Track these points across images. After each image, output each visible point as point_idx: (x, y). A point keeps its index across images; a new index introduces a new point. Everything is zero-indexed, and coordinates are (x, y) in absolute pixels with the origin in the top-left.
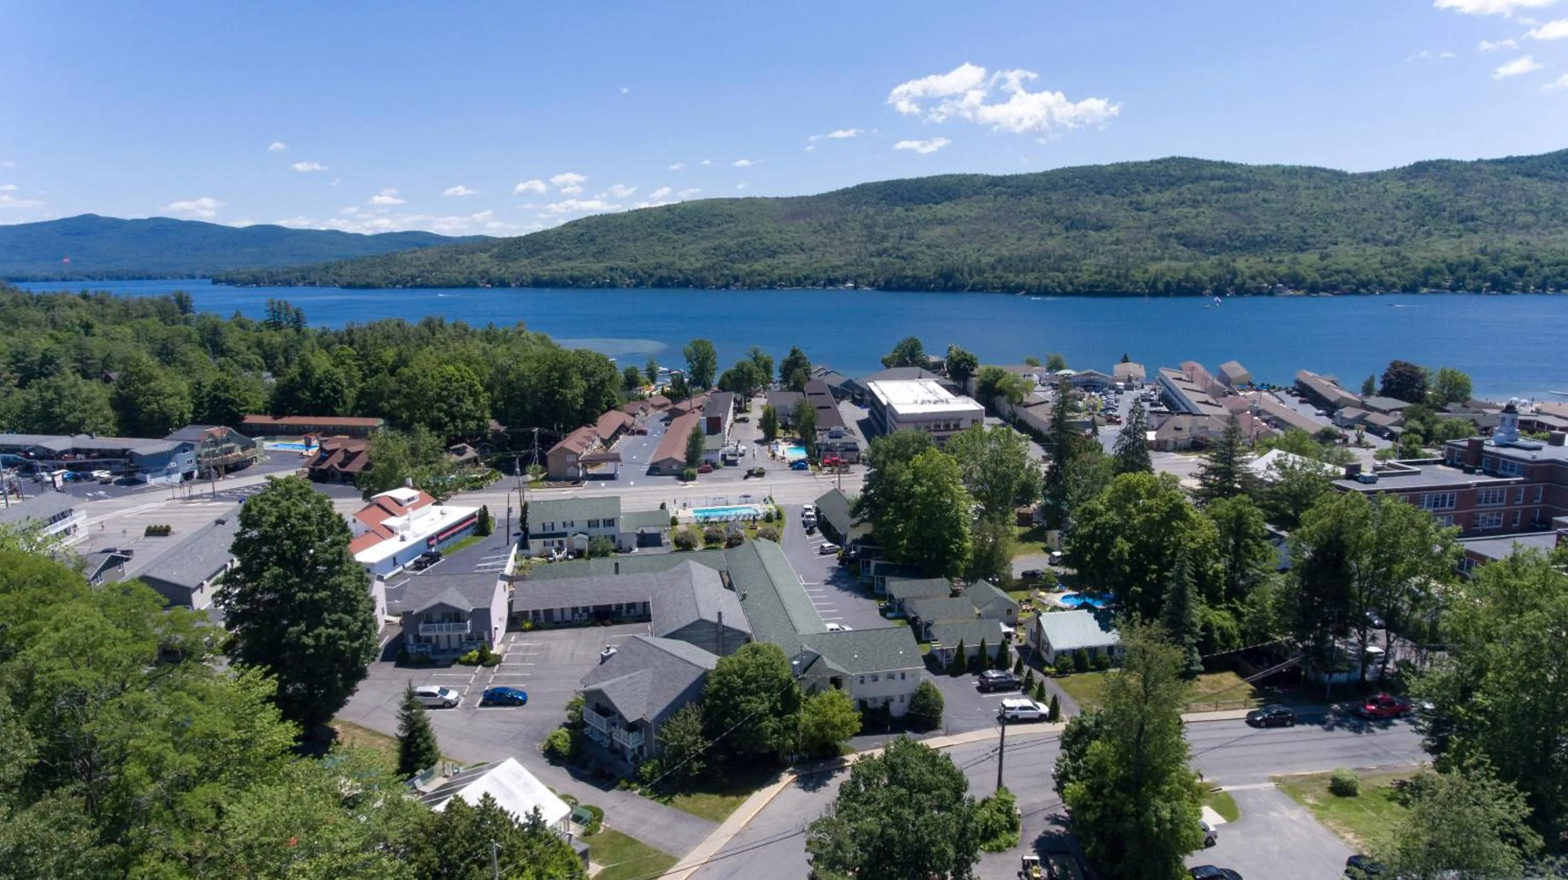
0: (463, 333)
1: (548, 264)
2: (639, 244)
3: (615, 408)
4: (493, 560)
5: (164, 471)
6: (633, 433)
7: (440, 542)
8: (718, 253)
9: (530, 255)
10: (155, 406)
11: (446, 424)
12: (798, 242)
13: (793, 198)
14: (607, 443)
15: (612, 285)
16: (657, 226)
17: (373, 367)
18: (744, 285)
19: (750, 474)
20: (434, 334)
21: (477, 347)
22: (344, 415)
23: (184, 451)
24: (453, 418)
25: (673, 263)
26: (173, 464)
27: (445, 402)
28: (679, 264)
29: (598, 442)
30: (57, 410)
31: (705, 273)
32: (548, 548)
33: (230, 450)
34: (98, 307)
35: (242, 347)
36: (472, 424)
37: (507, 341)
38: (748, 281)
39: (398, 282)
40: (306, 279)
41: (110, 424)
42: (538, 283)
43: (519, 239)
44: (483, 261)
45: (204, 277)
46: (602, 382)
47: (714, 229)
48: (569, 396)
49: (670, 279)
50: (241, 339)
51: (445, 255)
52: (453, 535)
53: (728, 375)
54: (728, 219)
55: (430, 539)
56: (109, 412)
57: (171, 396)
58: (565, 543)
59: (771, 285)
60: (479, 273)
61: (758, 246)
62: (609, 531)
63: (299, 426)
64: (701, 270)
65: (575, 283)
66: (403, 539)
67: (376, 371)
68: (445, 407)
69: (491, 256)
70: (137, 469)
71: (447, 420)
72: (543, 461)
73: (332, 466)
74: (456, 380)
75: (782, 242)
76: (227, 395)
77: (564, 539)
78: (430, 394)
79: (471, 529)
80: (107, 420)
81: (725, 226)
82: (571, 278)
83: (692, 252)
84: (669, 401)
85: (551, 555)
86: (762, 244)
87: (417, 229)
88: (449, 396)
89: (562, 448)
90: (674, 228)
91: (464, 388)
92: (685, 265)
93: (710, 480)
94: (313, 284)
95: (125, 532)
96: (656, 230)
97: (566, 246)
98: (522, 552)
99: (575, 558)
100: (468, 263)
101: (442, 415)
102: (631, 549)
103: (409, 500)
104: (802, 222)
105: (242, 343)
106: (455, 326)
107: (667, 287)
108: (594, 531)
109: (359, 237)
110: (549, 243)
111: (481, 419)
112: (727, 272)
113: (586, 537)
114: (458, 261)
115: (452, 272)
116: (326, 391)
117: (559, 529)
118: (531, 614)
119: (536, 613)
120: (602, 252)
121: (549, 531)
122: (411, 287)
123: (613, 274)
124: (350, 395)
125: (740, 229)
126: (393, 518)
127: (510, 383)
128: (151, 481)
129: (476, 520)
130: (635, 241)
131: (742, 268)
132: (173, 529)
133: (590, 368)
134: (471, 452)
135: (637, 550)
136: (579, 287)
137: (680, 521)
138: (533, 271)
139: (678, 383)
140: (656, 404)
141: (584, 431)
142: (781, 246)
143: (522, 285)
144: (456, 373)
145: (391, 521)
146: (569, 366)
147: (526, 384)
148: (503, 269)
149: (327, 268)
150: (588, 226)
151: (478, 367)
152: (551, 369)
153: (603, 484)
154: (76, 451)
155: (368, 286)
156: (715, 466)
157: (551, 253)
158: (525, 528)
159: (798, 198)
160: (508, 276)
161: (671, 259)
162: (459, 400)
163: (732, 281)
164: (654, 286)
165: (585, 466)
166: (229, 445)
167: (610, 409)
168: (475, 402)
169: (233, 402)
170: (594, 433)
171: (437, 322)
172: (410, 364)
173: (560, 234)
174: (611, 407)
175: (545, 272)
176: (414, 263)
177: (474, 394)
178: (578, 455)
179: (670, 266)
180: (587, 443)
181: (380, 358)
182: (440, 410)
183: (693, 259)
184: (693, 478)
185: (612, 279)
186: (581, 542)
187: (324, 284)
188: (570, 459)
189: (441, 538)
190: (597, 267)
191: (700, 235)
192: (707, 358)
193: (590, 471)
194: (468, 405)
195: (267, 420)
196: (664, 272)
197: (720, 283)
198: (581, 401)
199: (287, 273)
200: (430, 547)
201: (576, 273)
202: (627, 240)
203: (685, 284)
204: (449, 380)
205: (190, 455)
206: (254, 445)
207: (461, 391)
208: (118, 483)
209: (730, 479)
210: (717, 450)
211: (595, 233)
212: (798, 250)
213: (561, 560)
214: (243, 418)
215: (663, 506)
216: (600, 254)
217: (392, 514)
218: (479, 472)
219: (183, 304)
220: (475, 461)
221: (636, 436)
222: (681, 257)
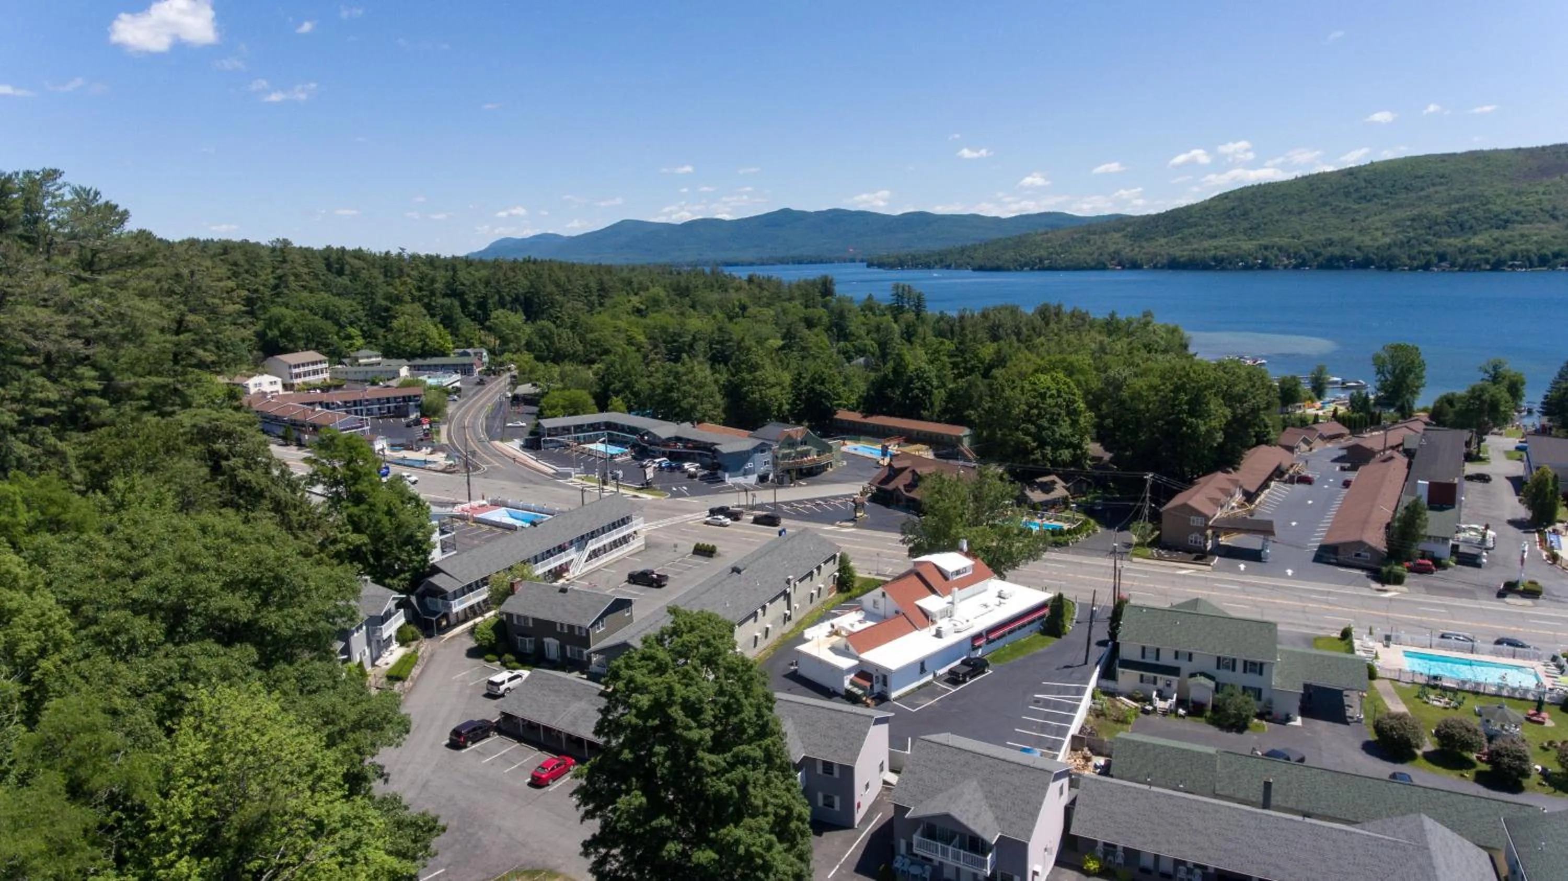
0: (1080, 321)
1: (1188, 243)
2: (1304, 216)
3: (1268, 443)
4: (1059, 691)
5: (742, 471)
6: (1291, 481)
7: (989, 642)
8: (1415, 224)
9: (1169, 233)
10: (757, 396)
11: (1032, 452)
12: (1549, 207)
13: (1544, 148)
14: (1250, 497)
15: (1265, 267)
16: (1332, 194)
17: (969, 366)
18: (1453, 265)
19: (1510, 589)
20: (1047, 324)
21: (1093, 340)
22: (930, 419)
23: (763, 451)
24: (1042, 444)
25: (1350, 239)
26: (749, 465)
27: (1033, 423)
28: (1358, 239)
29: (1239, 497)
30: (675, 395)
31: (1396, 251)
32: (1144, 685)
33: (806, 454)
34: (757, 291)
35: (863, 332)
36: (1066, 454)
37: (1130, 334)
38: (1461, 260)
39: (1026, 264)
40: (943, 261)
41: (720, 410)
42: (1174, 265)
43: (1159, 216)
44: (1116, 242)
45: (862, 261)
46: (1255, 411)
47: (1413, 195)
48: (1203, 429)
49: (1344, 258)
50: (864, 324)
51: (1076, 236)
52: (1011, 632)
53: (1449, 401)
54: (1438, 180)
55: (977, 637)
56: (718, 398)
57: (773, 386)
58: (1175, 686)
59: (1497, 266)
60: (1109, 254)
61: (1480, 213)
62: (1252, 680)
63: (884, 427)
64: (1390, 246)
65: (1219, 264)
66: (938, 634)
67: (971, 371)
68: (1033, 429)
69: (1125, 236)
70: (719, 466)
71: (1035, 444)
72: (1155, 517)
73: (897, 489)
74: (1052, 396)
75: (1521, 207)
76: (823, 388)
77: (1175, 680)
78: (1016, 411)
79: (1036, 625)
80: (716, 406)
81: (1432, 189)
82: (1215, 258)
83: (1379, 225)
84: (1346, 431)
85: (1150, 700)
86: (1489, 211)
87: (1051, 210)
88: (1039, 416)
89: (1185, 506)
90: (1355, 196)
91: (1060, 406)
92: (1367, 240)
93: (1430, 589)
94: (948, 267)
95: (676, 546)
96: (1330, 199)
97: (1213, 222)
98: (1105, 683)
99: (1189, 714)
100: (1099, 243)
101: (1028, 438)
102: (1288, 719)
103: (958, 572)
104: (1558, 179)
105: (864, 328)
106: (1073, 315)
107: (1339, 268)
108: (1224, 675)
109: (997, 220)
110: (1191, 220)
111: (1078, 446)
112: (1427, 248)
113: (1212, 684)
114: (1088, 241)
115: (1082, 253)
116: (916, 391)
117: (1167, 659)
118: (1100, 847)
119: (1110, 848)
120: (1255, 228)
121: (1150, 659)
122: (1039, 269)
123: (1266, 253)
124: (939, 396)
125: (1453, 193)
126: (933, 597)
127: (1122, 403)
128: (729, 480)
129: (1046, 611)
130: (1300, 213)
131: (1454, 242)
132: (719, 549)
133: (1238, 389)
134: (1060, 491)
135: (1298, 721)
136: (1223, 269)
137: (1380, 673)
138: (1171, 251)
139: (1358, 403)
140: (1327, 433)
141: (1219, 479)
142: (1517, 213)
143: (1155, 267)
144: (1053, 386)
145: (931, 603)
146: (1206, 388)
147: (1142, 406)
148: (1137, 249)
149: (963, 250)
150: (1240, 199)
151: (1082, 378)
152: (1177, 389)
153: (1242, 567)
154: (678, 439)
155: (998, 269)
156: (1439, 564)
157: (1193, 230)
158: (1112, 644)
159: (1555, 146)
160: (1140, 257)
161: (1347, 235)
162: (1054, 421)
163: (1435, 260)
164: (1321, 267)
165: (1216, 535)
166: (805, 448)
167: (1259, 442)
168: (1074, 423)
169: (827, 397)
170: (1235, 483)
171: (1053, 311)
172: (1008, 364)
173: (1207, 208)
174: (1262, 440)
175: (1182, 252)
176: (1044, 244)
177: (1073, 413)
178: (1207, 518)
179: (1344, 242)
180: (1223, 498)
181: (976, 356)
182: (1027, 433)
183: (1379, 234)
184: (1398, 580)
185: (1265, 259)
186: (1201, 689)
187: (959, 267)
188: (1196, 521)
189: (992, 637)
190: (1248, 246)
191: (1392, 203)
192: (1410, 371)
193: (1223, 540)
194: (1065, 429)
195: (856, 417)
196: (1336, 251)
197: (1415, 263)
198: (1219, 437)
199: (927, 256)
200: (975, 648)
201: (1221, 253)
202: (1290, 212)
203: (1364, 264)
204: (1043, 396)
205: (767, 456)
206: (829, 449)
207: (1056, 410)
208: (703, 478)
209: (1469, 594)
210: (1446, 540)
211: (1249, 206)
212: (1547, 218)
213: (1165, 713)
214: (835, 413)
215: (1346, 635)
216: (1253, 231)
217: (934, 591)
218: (1067, 520)
219: (826, 287)
220: (1065, 502)
221: (1296, 485)
222: (1361, 231)
